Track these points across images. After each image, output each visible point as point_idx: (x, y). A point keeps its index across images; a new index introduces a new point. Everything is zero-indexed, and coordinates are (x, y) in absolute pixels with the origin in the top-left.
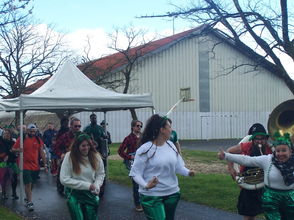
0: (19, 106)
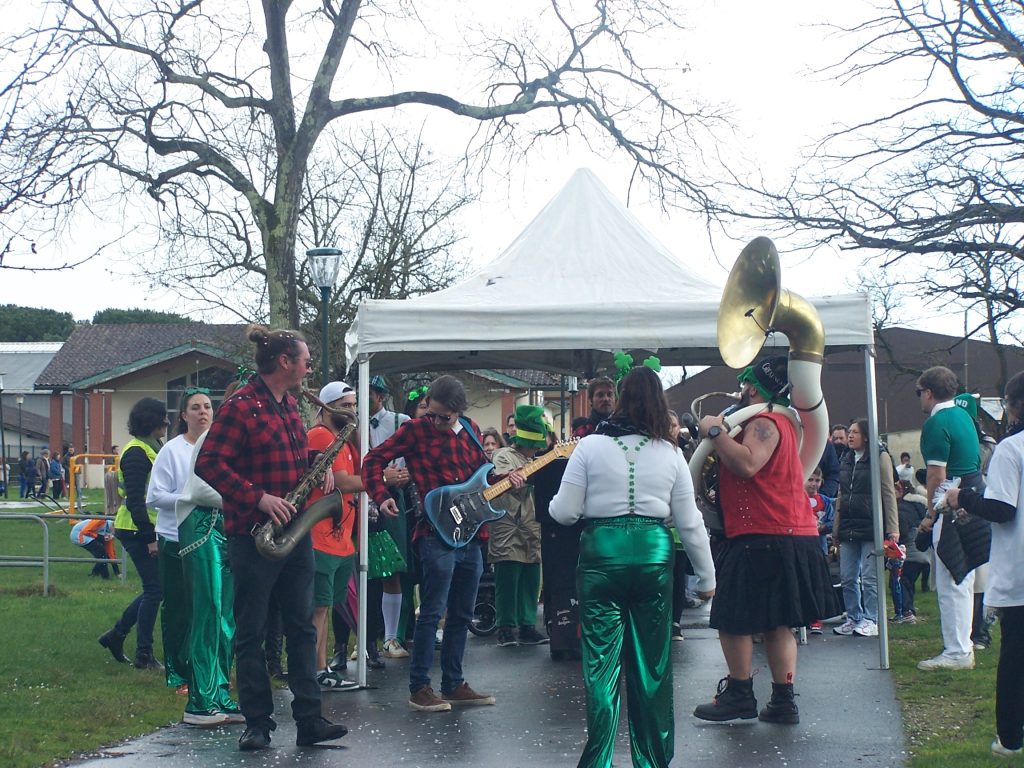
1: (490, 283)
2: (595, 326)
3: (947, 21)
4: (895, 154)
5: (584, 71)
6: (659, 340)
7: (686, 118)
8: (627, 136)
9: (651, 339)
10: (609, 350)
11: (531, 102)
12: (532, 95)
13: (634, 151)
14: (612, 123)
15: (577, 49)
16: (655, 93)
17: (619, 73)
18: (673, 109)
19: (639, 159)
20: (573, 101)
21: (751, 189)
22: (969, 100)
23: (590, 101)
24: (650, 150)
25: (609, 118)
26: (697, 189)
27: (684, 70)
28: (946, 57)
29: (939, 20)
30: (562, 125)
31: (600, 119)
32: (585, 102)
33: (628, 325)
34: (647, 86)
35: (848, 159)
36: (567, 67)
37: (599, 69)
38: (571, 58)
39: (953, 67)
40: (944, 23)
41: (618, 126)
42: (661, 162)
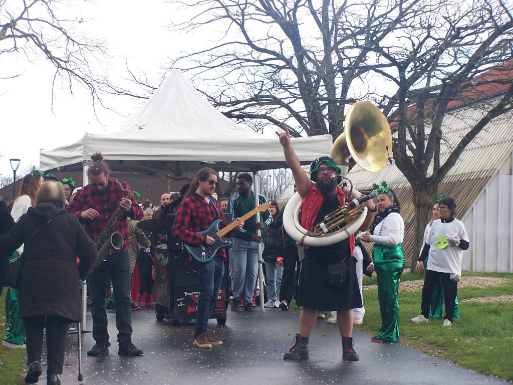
0: (81, 155)
1: (140, 128)
2: (200, 149)
3: (240, 3)
4: (208, 68)
5: (28, 19)
6: (232, 157)
7: (81, 47)
8: (53, 54)
9: (227, 157)
10: (207, 162)
11: (4, 35)
12: (5, 31)
13: (57, 62)
14: (46, 47)
15: (26, 9)
16: (65, 33)
17: (47, 22)
18: (73, 41)
19: (59, 66)
20: (25, 35)
21: (141, 83)
22: (250, 43)
23: (34, 36)
24: (65, 62)
25: (44, 45)
26: (88, 82)
27: (80, 22)
28: (238, 21)
29: (235, 2)
30: (15, 47)
31: (39, 45)
32: (32, 36)
33: (216, 149)
34: (60, 29)
35: (185, 70)
36: (21, 18)
37: (37, 19)
38: (23, 13)
39: (242, 26)
40: (238, 5)
41: (49, 49)
42: (71, 68)
